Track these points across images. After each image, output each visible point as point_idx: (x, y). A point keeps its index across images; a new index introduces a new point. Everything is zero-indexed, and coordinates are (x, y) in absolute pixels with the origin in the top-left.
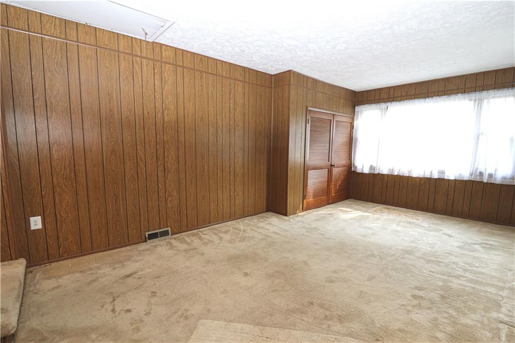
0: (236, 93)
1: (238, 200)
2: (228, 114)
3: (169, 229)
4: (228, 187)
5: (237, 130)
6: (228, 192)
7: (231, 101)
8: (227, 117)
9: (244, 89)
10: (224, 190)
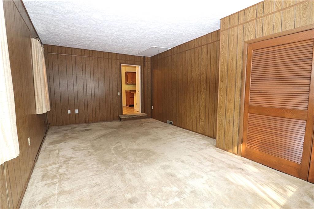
0: (202, 54)
1: (201, 122)
2: (197, 68)
3: (172, 122)
4: (196, 112)
5: (202, 77)
6: (196, 115)
7: (199, 60)
8: (197, 71)
9: (208, 48)
10: (194, 114)
